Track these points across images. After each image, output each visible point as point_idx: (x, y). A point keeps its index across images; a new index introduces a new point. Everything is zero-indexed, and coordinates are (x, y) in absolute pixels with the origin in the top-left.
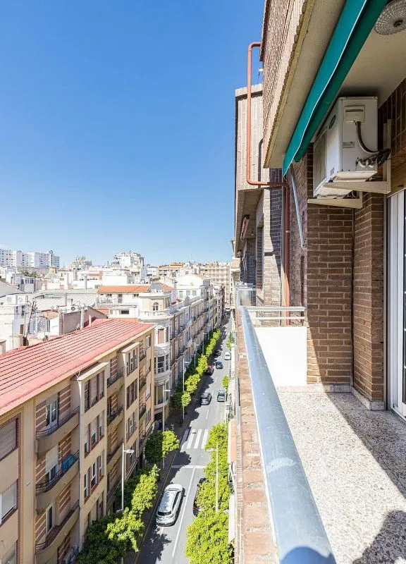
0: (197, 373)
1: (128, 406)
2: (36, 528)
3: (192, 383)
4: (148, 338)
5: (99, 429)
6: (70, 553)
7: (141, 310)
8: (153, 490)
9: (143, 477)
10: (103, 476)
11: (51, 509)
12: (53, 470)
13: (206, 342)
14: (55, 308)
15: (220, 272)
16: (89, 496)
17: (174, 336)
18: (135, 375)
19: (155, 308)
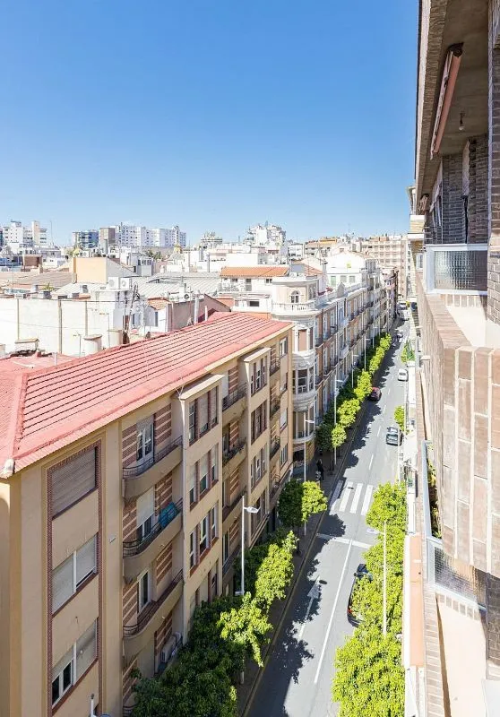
0: (356, 398)
1: (253, 439)
2: (124, 603)
3: (348, 412)
4: (283, 341)
5: (212, 471)
6: (172, 642)
7: (275, 301)
8: (286, 572)
9: (273, 547)
10: (217, 538)
11: (145, 578)
12: (148, 522)
13: (370, 352)
14: (166, 296)
15: (391, 249)
16: (197, 566)
17: (321, 340)
18: (263, 396)
19: (295, 299)
